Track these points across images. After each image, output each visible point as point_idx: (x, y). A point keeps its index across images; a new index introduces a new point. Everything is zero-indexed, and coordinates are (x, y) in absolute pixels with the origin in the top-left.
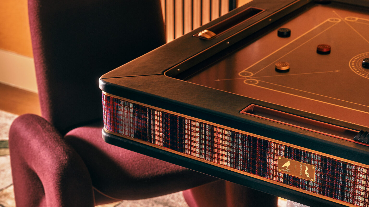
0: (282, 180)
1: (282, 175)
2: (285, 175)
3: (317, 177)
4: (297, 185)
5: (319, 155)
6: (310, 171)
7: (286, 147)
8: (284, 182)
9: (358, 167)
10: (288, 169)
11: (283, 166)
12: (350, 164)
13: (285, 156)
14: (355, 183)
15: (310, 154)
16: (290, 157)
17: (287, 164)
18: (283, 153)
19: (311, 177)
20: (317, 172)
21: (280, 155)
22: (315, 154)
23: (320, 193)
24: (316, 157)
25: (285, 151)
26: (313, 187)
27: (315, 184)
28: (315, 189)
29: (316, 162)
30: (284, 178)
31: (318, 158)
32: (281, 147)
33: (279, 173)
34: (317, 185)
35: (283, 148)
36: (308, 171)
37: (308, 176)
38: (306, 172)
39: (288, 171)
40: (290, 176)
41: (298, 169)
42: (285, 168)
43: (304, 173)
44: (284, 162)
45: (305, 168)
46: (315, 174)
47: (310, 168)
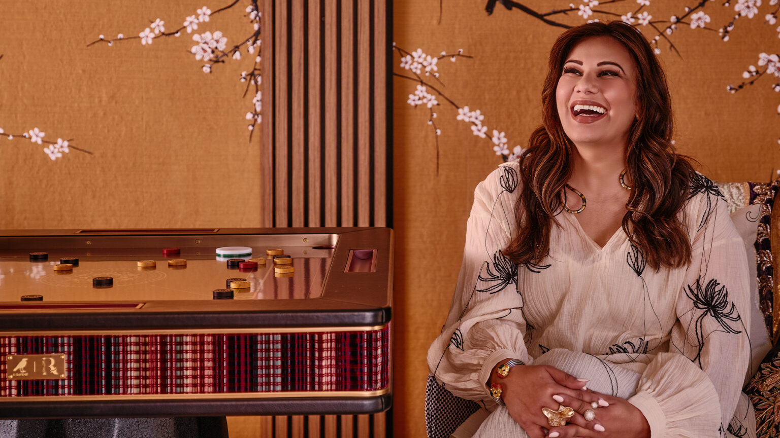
0: (14, 392)
1: (14, 383)
2: (18, 382)
3: (69, 370)
4: (39, 393)
5: (69, 337)
6: (58, 365)
7: (18, 338)
8: (19, 394)
9: (127, 336)
10: (24, 371)
11: (15, 370)
12: (115, 337)
13: (18, 352)
14: (125, 378)
15: (56, 338)
16: (26, 351)
17: (23, 363)
18: (13, 349)
19: (60, 371)
20: (69, 362)
21: (10, 352)
22: (63, 337)
23: (75, 394)
24: (66, 340)
25: (17, 345)
26: (63, 387)
27: (66, 382)
28: (66, 391)
29: (66, 349)
30: (18, 388)
31: (69, 340)
32: (10, 341)
33: (10, 381)
34: (69, 383)
35: (13, 341)
36: (55, 366)
37: (55, 373)
38: (52, 367)
39: (24, 374)
40: (27, 381)
41: (40, 367)
42: (18, 371)
43: (48, 370)
44: (16, 362)
45: (49, 362)
46: (66, 366)
47: (57, 359)
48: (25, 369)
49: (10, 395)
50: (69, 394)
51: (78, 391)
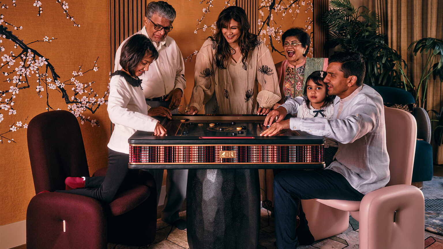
0: (222, 161)
1: (221, 159)
2: (223, 159)
3: (237, 155)
4: (228, 162)
5: (237, 146)
6: (234, 154)
7: (223, 146)
8: (223, 162)
9: (252, 146)
11: (222, 155)
12: (250, 146)
13: (223, 150)
14: (252, 158)
15: (233, 146)
16: (225, 150)
17: (224, 153)
18: (221, 149)
20: (237, 153)
21: (220, 150)
22: (235, 146)
23: (238, 162)
24: (236, 147)
25: (223, 148)
26: (235, 160)
27: (236, 159)
28: (236, 161)
29: (236, 149)
30: (223, 160)
31: (237, 147)
32: (220, 147)
33: (220, 159)
34: (237, 159)
35: (221, 147)
36: (233, 154)
37: (233, 156)
38: (232, 154)
39: (224, 157)
40: (225, 158)
41: (229, 154)
42: (223, 156)
43: (231, 155)
44: (222, 153)
45: (231, 153)
46: (236, 154)
47: (233, 152)
48: (224, 155)
49: (220, 162)
50: (237, 162)
51: (239, 162)
